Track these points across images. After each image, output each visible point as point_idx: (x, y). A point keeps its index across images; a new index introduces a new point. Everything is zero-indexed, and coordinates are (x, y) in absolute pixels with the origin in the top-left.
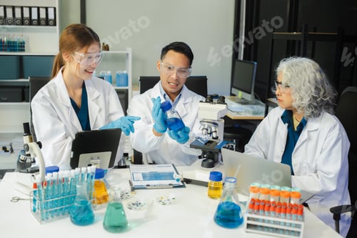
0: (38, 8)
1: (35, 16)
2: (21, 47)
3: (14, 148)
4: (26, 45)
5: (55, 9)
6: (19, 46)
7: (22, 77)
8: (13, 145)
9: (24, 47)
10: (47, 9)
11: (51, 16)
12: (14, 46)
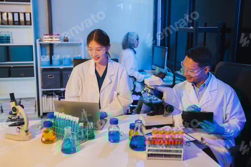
0: (19, 13)
1: (16, 19)
2: (8, 40)
3: (3, 109)
4: (11, 39)
5: (30, 14)
6: (6, 40)
7: (8, 60)
8: (3, 108)
9: (9, 40)
10: (25, 14)
11: (28, 19)
12: (3, 40)
